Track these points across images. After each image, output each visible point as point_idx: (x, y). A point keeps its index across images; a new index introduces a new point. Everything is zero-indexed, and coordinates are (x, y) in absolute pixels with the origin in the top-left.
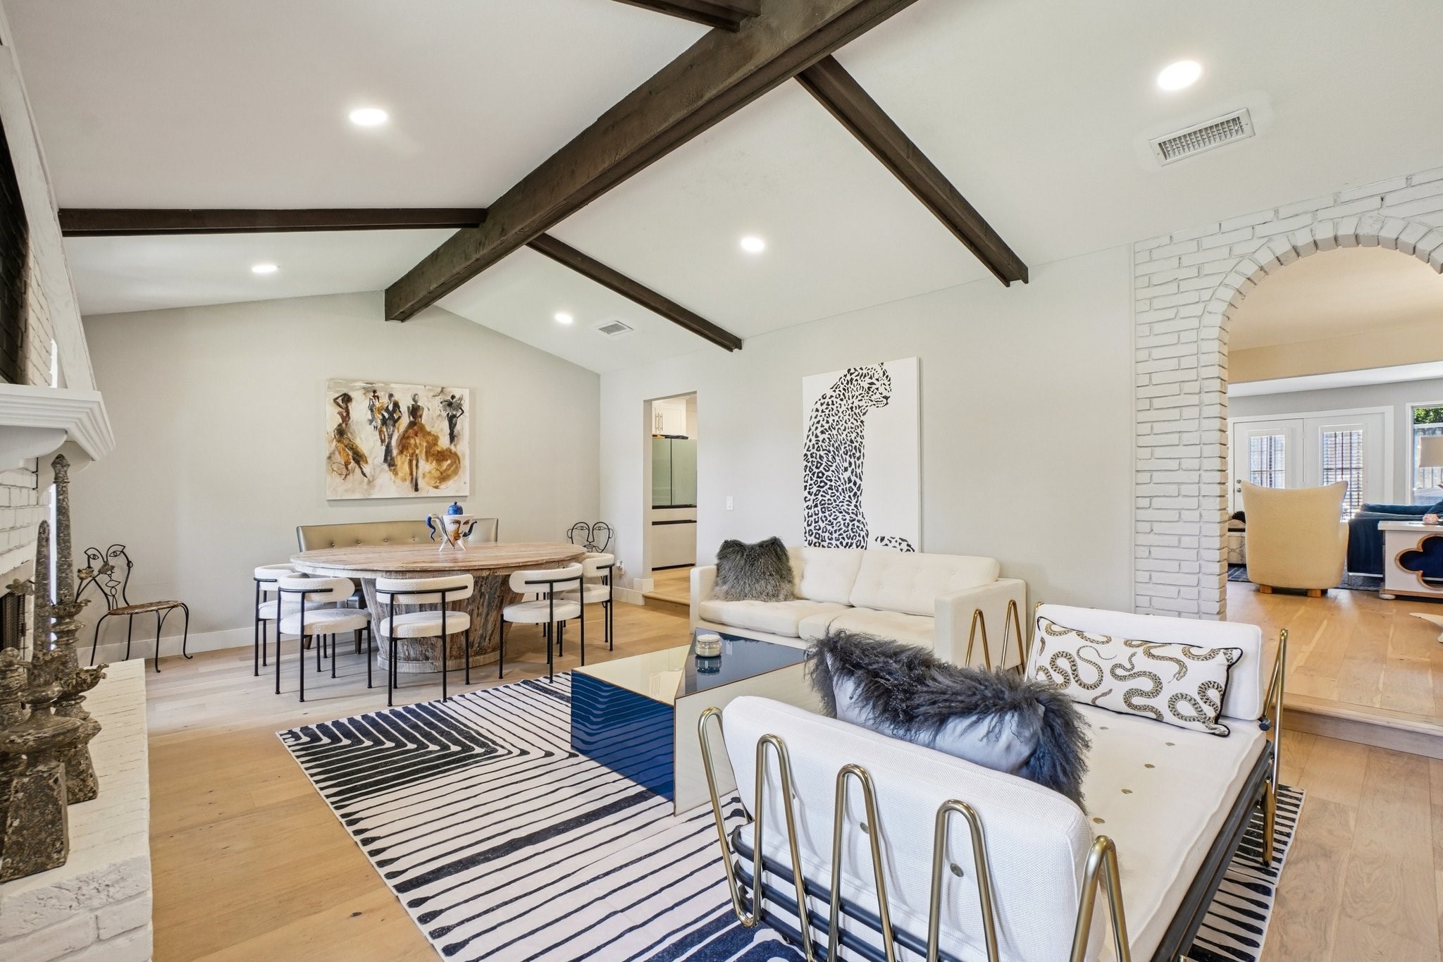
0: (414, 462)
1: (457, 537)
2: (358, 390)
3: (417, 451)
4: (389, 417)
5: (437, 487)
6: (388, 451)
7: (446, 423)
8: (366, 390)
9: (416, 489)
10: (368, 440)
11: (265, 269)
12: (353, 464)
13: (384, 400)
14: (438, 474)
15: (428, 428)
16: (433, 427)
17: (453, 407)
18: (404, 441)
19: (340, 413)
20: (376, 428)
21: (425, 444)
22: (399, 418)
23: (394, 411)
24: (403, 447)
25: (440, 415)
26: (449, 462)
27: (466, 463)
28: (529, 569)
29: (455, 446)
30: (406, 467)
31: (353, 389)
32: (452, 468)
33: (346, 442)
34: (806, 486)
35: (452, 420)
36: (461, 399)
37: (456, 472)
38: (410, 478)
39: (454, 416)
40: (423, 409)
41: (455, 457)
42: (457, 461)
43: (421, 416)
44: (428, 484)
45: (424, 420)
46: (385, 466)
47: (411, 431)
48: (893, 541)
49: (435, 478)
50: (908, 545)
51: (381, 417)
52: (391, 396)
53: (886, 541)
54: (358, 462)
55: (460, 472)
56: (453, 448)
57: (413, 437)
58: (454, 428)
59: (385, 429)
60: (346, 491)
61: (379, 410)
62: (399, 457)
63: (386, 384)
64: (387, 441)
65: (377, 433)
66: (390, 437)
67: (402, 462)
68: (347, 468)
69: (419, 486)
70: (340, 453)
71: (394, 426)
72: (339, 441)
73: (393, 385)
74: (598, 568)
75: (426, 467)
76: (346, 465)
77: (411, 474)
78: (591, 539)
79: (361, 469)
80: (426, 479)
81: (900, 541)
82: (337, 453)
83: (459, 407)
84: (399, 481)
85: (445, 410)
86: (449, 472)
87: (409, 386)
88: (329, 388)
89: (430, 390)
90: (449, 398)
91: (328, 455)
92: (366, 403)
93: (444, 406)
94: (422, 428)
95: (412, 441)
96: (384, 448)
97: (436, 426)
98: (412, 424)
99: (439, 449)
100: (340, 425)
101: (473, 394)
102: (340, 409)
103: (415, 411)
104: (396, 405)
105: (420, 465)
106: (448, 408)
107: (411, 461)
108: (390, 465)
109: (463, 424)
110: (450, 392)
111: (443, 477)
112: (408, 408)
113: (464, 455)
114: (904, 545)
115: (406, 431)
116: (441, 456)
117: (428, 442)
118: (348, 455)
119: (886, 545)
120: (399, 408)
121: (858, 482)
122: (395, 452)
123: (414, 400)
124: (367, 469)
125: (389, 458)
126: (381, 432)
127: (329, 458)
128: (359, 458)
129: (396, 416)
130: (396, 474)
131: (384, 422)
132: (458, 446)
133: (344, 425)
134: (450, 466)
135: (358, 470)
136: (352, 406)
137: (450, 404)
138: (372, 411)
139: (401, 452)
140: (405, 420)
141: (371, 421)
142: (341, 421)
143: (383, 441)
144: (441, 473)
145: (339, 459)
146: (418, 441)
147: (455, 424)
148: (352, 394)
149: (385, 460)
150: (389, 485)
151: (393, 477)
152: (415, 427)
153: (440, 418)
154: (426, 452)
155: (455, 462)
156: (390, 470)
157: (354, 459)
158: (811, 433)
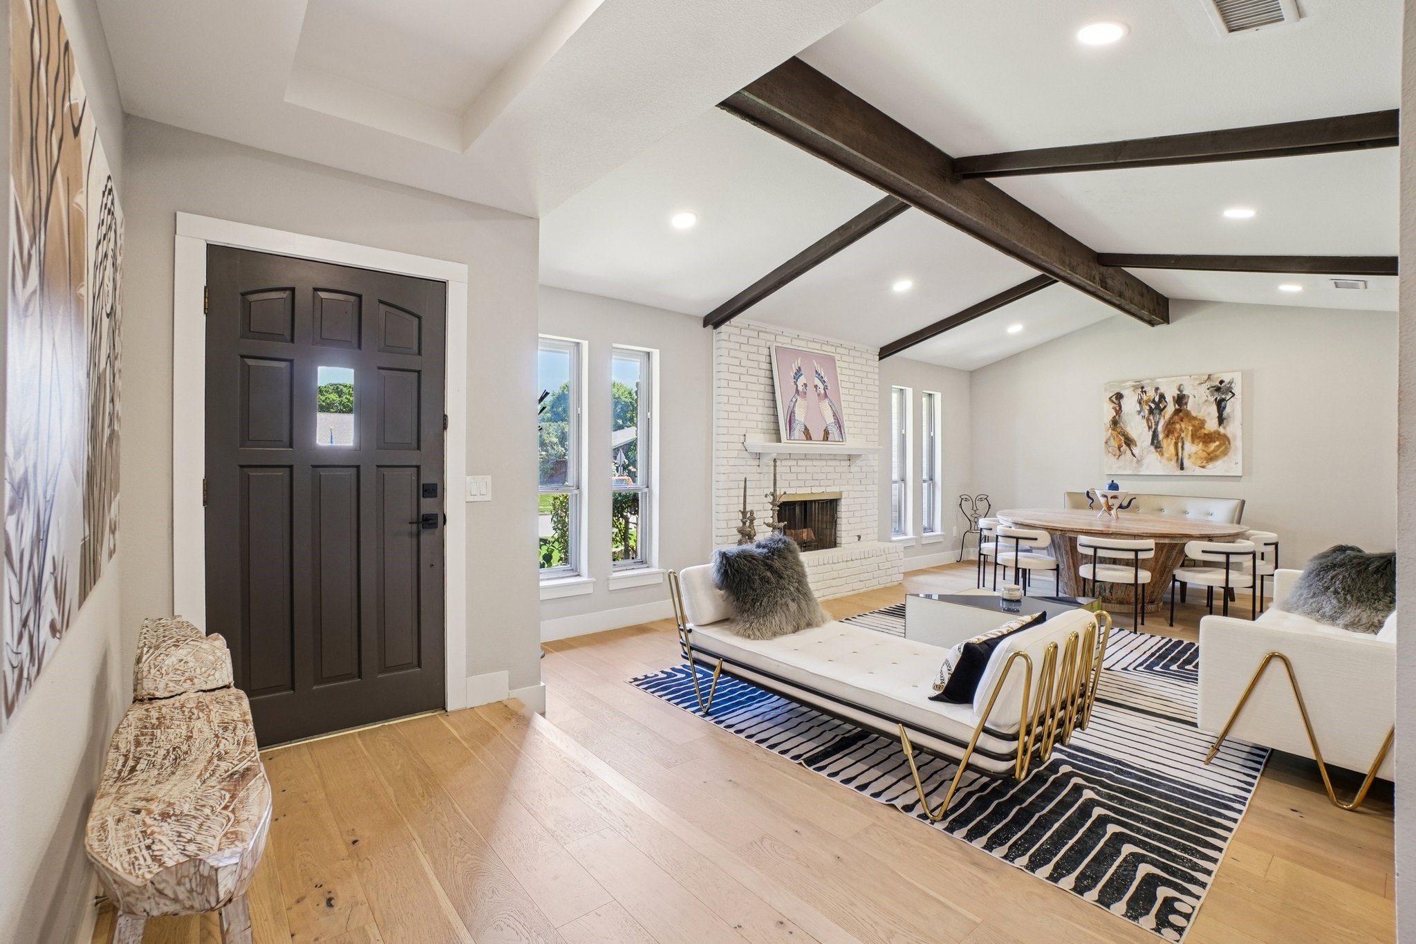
0: (1180, 445)
2: (1127, 388)
3: (1183, 435)
4: (1157, 407)
5: (1203, 467)
6: (1155, 435)
7: (1214, 408)
8: (1135, 388)
9: (1182, 468)
10: (1137, 427)
11: (1015, 329)
12: (1124, 447)
13: (1151, 394)
14: (1205, 455)
15: (1194, 414)
16: (1200, 412)
17: (1221, 393)
18: (1169, 427)
19: (1114, 408)
20: (1144, 417)
21: (1190, 428)
22: (1165, 407)
23: (1160, 401)
24: (1169, 431)
25: (1206, 401)
26: (1217, 443)
27: (1237, 443)
29: (1224, 428)
30: (1172, 449)
31: (1125, 388)
32: (1221, 449)
33: (1119, 430)
35: (1220, 405)
36: (1231, 383)
37: (1225, 453)
38: (1176, 458)
39: (1223, 400)
40: (1189, 397)
41: (1225, 440)
42: (1227, 443)
43: (1186, 404)
44: (1194, 464)
45: (1191, 406)
46: (1152, 448)
47: (1176, 417)
49: (1202, 458)
51: (1148, 408)
52: (1157, 389)
54: (1128, 445)
55: (1231, 453)
56: (1221, 430)
57: (1178, 423)
58: (1223, 411)
59: (1151, 418)
60: (1119, 468)
61: (1147, 402)
62: (1165, 441)
63: (1153, 379)
64: (1154, 427)
65: (1145, 421)
66: (1157, 424)
67: (1168, 445)
68: (1120, 450)
69: (1184, 466)
70: (1114, 438)
71: (1160, 414)
72: (1114, 430)
73: (1158, 380)
75: (1192, 449)
76: (1119, 448)
77: (1177, 455)
79: (1131, 451)
80: (1192, 460)
82: (1112, 438)
83: (1229, 390)
84: (1164, 461)
85: (1212, 395)
86: (1218, 453)
87: (1174, 378)
88: (1105, 390)
89: (1196, 379)
90: (1217, 383)
91: (1104, 440)
92: (1136, 398)
93: (1211, 392)
94: (1188, 414)
95: (1178, 426)
96: (1151, 433)
97: (1203, 411)
98: (1177, 412)
99: (1206, 432)
100: (1114, 417)
101: (1247, 376)
102: (1114, 405)
103: (1180, 400)
104: (1162, 397)
105: (1185, 447)
106: (1216, 393)
107: (1176, 444)
108: (1156, 447)
109: (1234, 407)
110: (1218, 378)
111: (1211, 458)
112: (1174, 397)
113: (1235, 438)
115: (1171, 418)
116: (1208, 439)
117: (1193, 426)
118: (1121, 440)
120: (1164, 398)
122: (1161, 436)
123: (1179, 390)
124: (1136, 451)
125: (1155, 442)
126: (1148, 420)
127: (1106, 443)
128: (1129, 442)
129: (1162, 406)
130: (1162, 454)
131: (1151, 411)
132: (1228, 429)
133: (1117, 417)
134: (1218, 447)
135: (1128, 452)
136: (1123, 402)
137: (1218, 389)
138: (1140, 403)
139: (1167, 436)
140: (1171, 408)
141: (1139, 412)
142: (1115, 414)
143: (1150, 428)
144: (1209, 454)
145: (1114, 443)
146: (1183, 426)
147: (1224, 408)
148: (1123, 392)
149: (1152, 443)
150: (1155, 464)
151: (1159, 457)
152: (1181, 414)
153: (1207, 403)
154: (1192, 435)
155: (1224, 444)
156: (1157, 452)
157: (1125, 443)
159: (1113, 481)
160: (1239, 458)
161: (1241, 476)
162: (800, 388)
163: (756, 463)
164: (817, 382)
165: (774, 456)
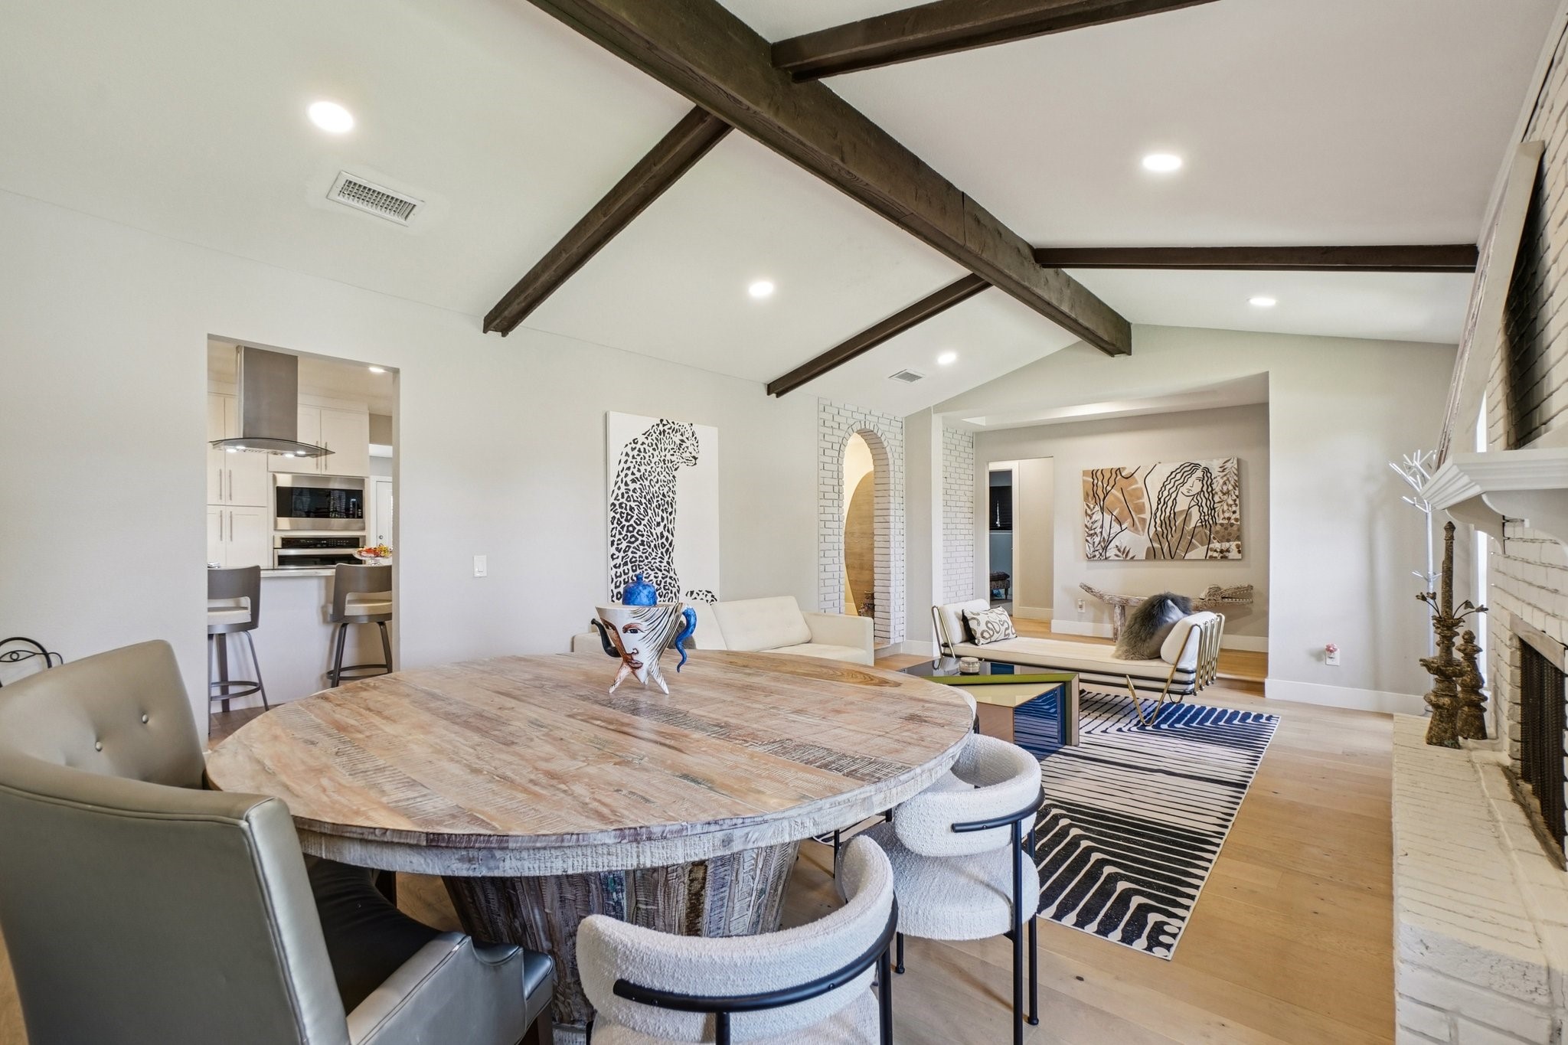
48: (701, 593)
50: (713, 596)
53: (695, 595)
81: (706, 593)
114: (709, 597)
119: (695, 598)
121: (670, 536)
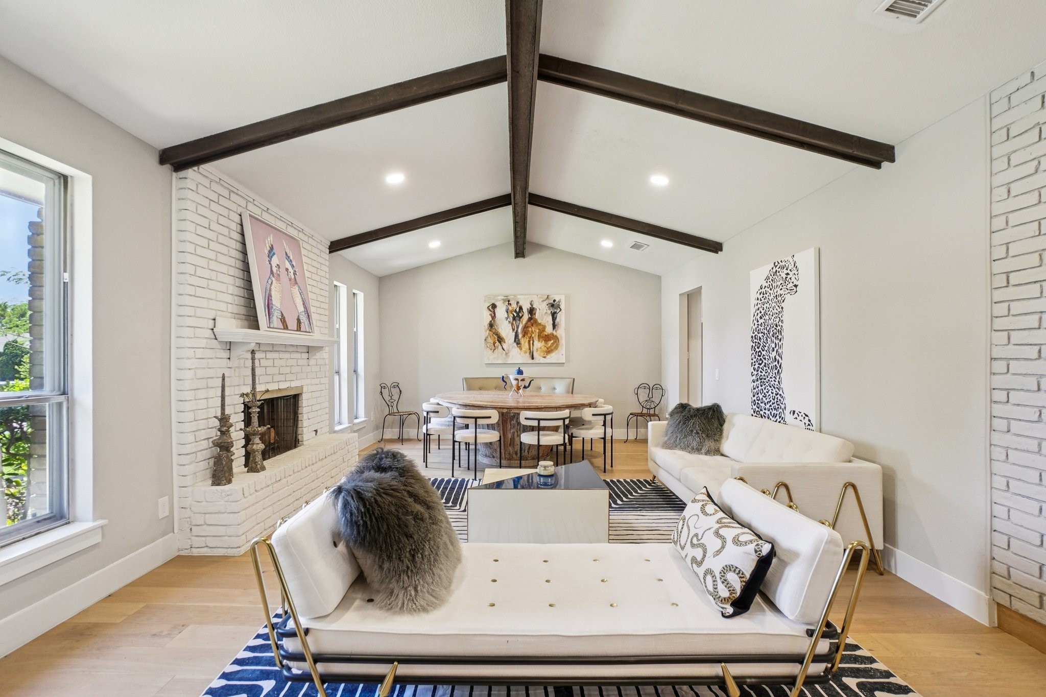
0: (531, 342)
1: (519, 388)
2: (499, 301)
3: (533, 335)
4: (517, 316)
5: (545, 357)
6: (516, 336)
7: (550, 318)
8: (504, 301)
9: (533, 358)
10: (505, 329)
11: (435, 244)
12: (497, 343)
13: (514, 306)
14: (545, 349)
15: (539, 321)
16: (542, 320)
17: (554, 307)
18: (525, 329)
19: (491, 315)
20: (510, 322)
21: (537, 331)
22: (523, 315)
23: (520, 312)
24: (525, 333)
25: (546, 313)
26: (552, 341)
27: (563, 342)
28: (531, 411)
29: (556, 331)
30: (527, 344)
31: (497, 300)
32: (554, 345)
33: (494, 331)
34: (752, 363)
35: (554, 315)
36: (559, 302)
37: (556, 348)
38: (529, 351)
39: (555, 313)
40: (536, 309)
41: (556, 339)
42: (557, 341)
43: (535, 314)
44: (540, 355)
45: (537, 316)
46: (515, 344)
47: (529, 323)
49: (544, 351)
51: (512, 316)
52: (518, 303)
54: (500, 342)
55: (559, 348)
56: (554, 333)
57: (530, 327)
58: (555, 320)
59: (514, 323)
60: (494, 358)
61: (511, 312)
62: (523, 339)
63: (515, 296)
64: (516, 329)
65: (510, 325)
66: (518, 327)
67: (524, 342)
68: (494, 346)
69: (534, 357)
70: (491, 337)
71: (520, 320)
72: (490, 331)
73: (518, 296)
74: (593, 415)
75: (538, 345)
76: (494, 344)
77: (530, 349)
78: (650, 396)
79: (502, 346)
80: (539, 352)
82: (489, 337)
83: (558, 306)
84: (522, 353)
85: (549, 309)
86: (552, 348)
87: (527, 296)
88: (485, 301)
89: (540, 298)
90: (552, 302)
91: (484, 338)
92: (504, 308)
93: (549, 307)
94: (536, 321)
95: (530, 329)
96: (514, 334)
97: (544, 319)
98: (530, 319)
99: (546, 334)
100: (491, 321)
101: (567, 298)
102: (491, 313)
103: (532, 311)
104: (521, 308)
105: (534, 343)
106: (551, 308)
107: (529, 341)
108: (517, 344)
109: (561, 317)
110: (553, 298)
111: (549, 351)
112: (528, 309)
113: (561, 338)
115: (526, 323)
116: (547, 338)
117: (539, 329)
118: (495, 338)
120: (522, 309)
121: (780, 360)
122: (520, 336)
123: (531, 304)
124: (505, 346)
125: (517, 340)
126: (512, 324)
127: (485, 340)
128: (500, 340)
129: (520, 315)
130: (521, 349)
131: (514, 318)
132: (558, 332)
133: (493, 321)
134: (553, 344)
135: (500, 347)
136: (497, 310)
137: (552, 306)
138: (507, 312)
139: (524, 336)
140: (526, 317)
141: (507, 319)
142: (491, 319)
143: (513, 330)
144: (548, 349)
145: (490, 340)
146: (533, 329)
147: (556, 318)
148: (497, 304)
149: (515, 341)
150: (517, 356)
151: (519, 350)
152: (532, 321)
153: (546, 315)
154: (538, 336)
155: (556, 342)
156: (518, 347)
157: (498, 340)
158: (754, 318)
159: (519, 368)
160: (564, 352)
161: (564, 363)
162: (275, 269)
163: (226, 355)
164: (288, 265)
165: (252, 346)
